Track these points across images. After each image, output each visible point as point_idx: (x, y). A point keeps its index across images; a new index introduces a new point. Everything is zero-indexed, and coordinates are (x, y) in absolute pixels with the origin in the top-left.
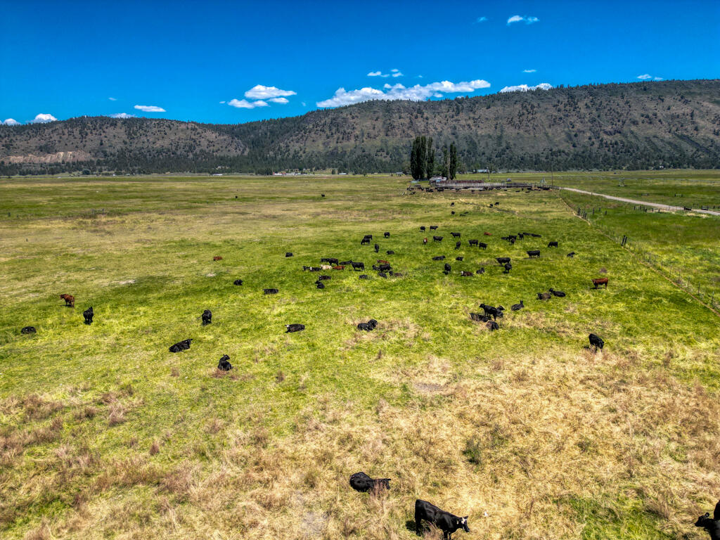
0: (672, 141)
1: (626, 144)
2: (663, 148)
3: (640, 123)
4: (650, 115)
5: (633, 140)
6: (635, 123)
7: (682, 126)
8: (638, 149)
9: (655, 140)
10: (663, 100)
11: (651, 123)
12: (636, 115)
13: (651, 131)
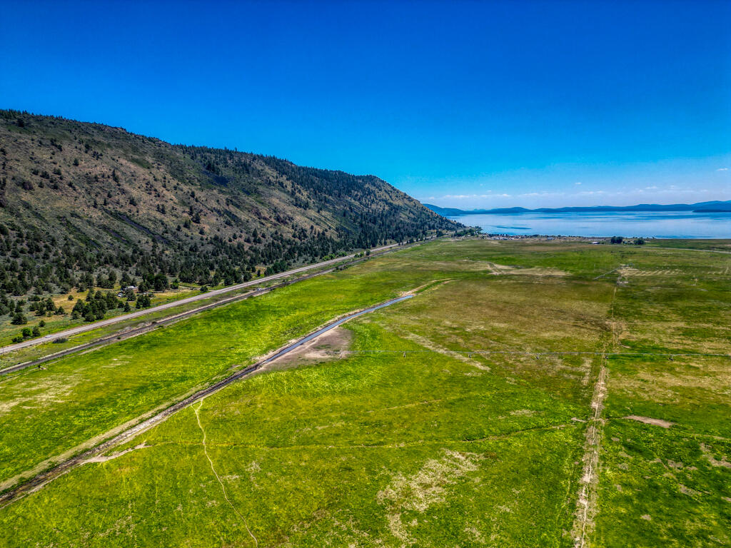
0: (105, 222)
1: (24, 231)
2: (98, 237)
3: (36, 186)
4: (50, 173)
5: (35, 222)
6: (26, 186)
7: (109, 196)
8: (53, 242)
9: (77, 222)
10: (60, 148)
11: (55, 188)
12: (22, 170)
13: (63, 204)
